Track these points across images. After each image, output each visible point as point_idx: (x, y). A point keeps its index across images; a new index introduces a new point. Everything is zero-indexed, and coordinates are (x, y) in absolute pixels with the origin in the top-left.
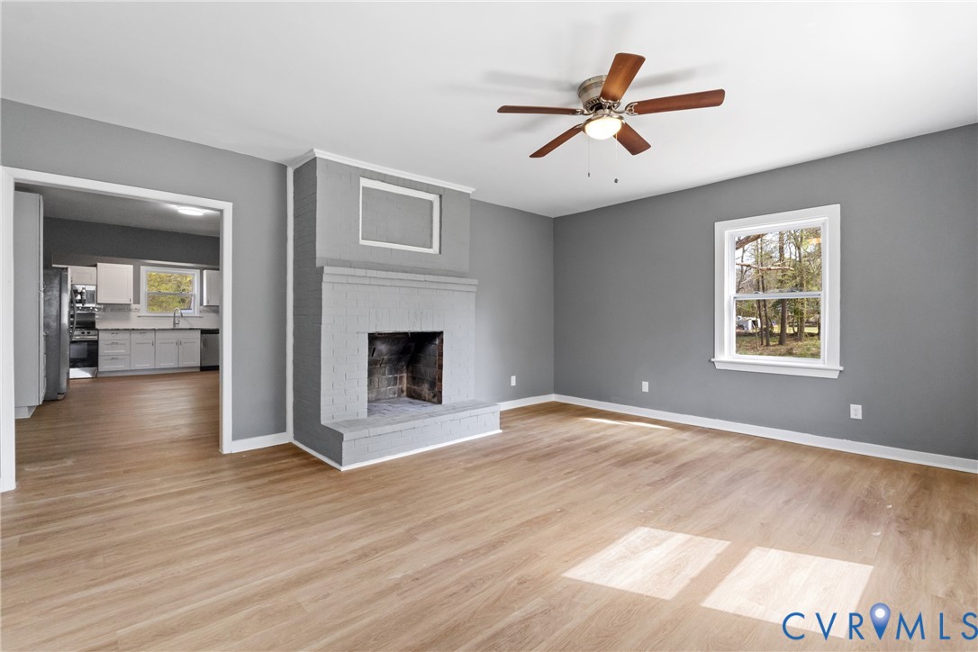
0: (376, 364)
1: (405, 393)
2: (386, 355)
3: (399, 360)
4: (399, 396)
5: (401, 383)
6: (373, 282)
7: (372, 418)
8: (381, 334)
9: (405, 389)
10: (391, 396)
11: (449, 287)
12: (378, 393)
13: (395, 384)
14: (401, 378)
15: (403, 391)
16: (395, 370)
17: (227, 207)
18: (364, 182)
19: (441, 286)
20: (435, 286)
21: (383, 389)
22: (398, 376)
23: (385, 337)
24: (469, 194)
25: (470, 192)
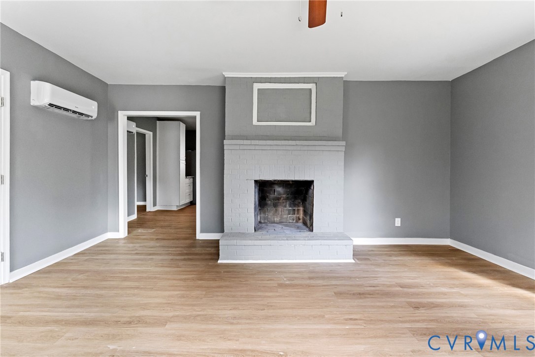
0: (279, 200)
1: (301, 221)
2: (284, 195)
3: (295, 198)
4: (297, 222)
5: (298, 213)
6: (257, 147)
7: (257, 233)
8: (276, 181)
9: (301, 217)
10: (291, 221)
11: (317, 148)
12: (281, 218)
13: (295, 214)
14: (298, 210)
15: (299, 219)
16: (293, 204)
17: (197, 114)
18: (257, 86)
19: (310, 148)
20: (306, 148)
21: (285, 216)
22: (296, 208)
23: (280, 183)
24: (342, 78)
25: (343, 76)
